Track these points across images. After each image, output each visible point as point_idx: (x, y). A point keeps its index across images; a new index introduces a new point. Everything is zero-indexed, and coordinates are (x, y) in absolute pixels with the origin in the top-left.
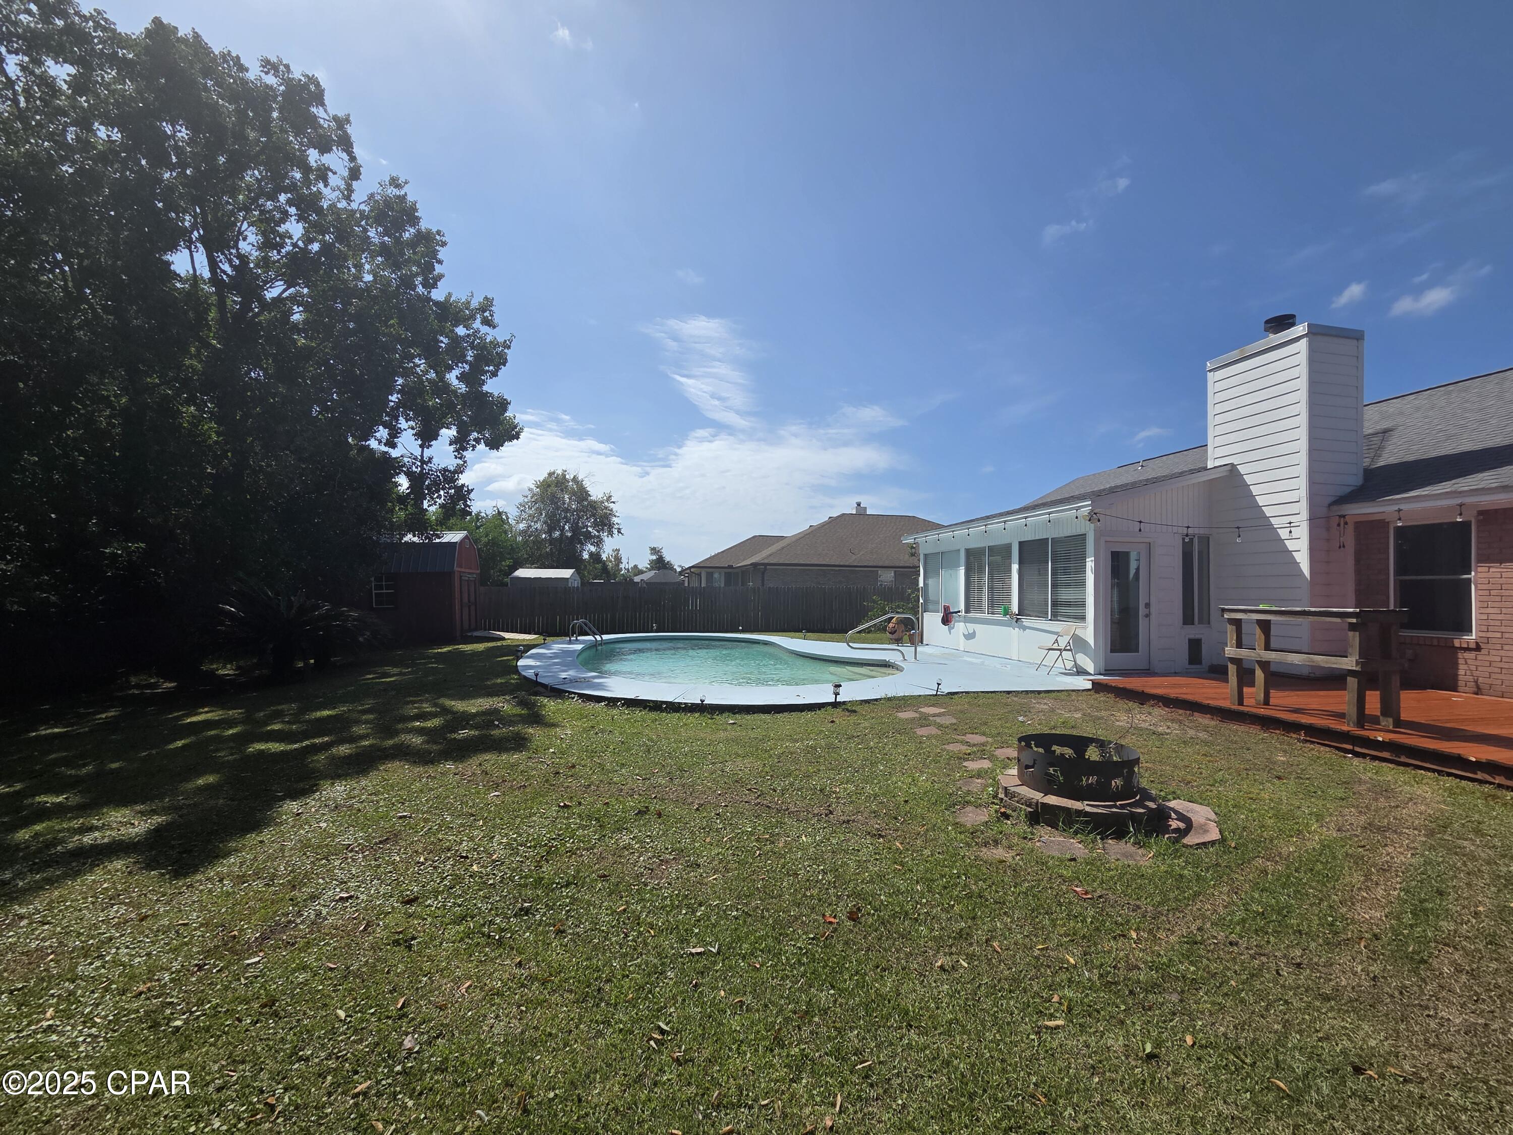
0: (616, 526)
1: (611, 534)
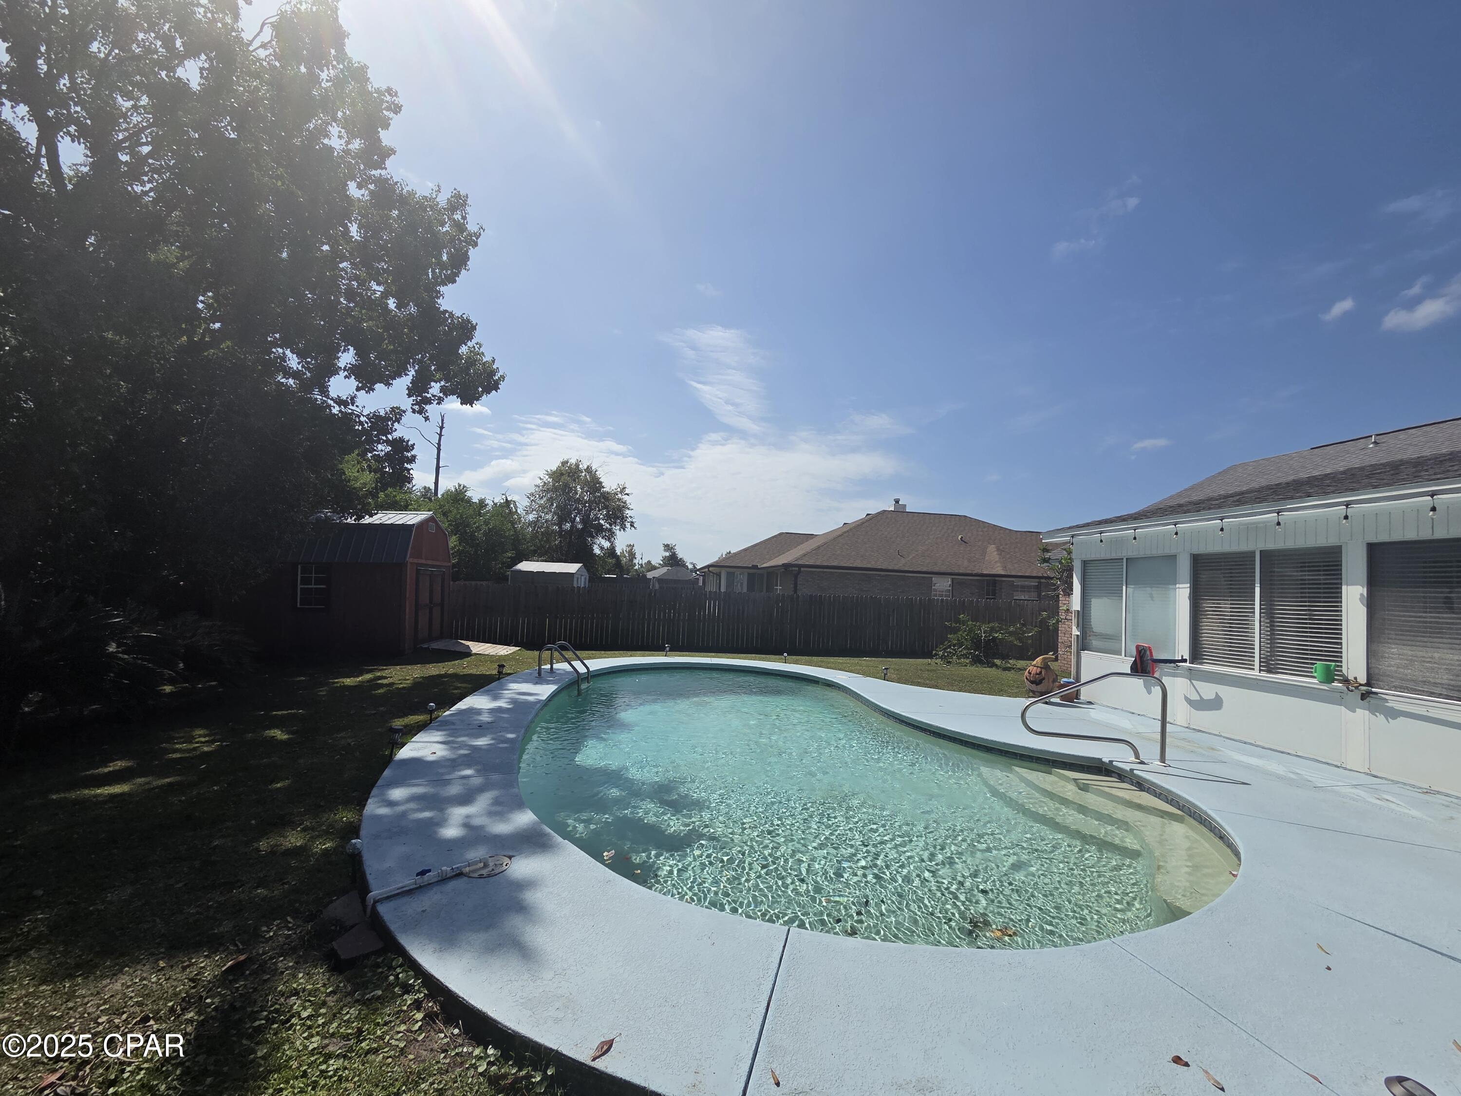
0: (629, 520)
1: (623, 528)
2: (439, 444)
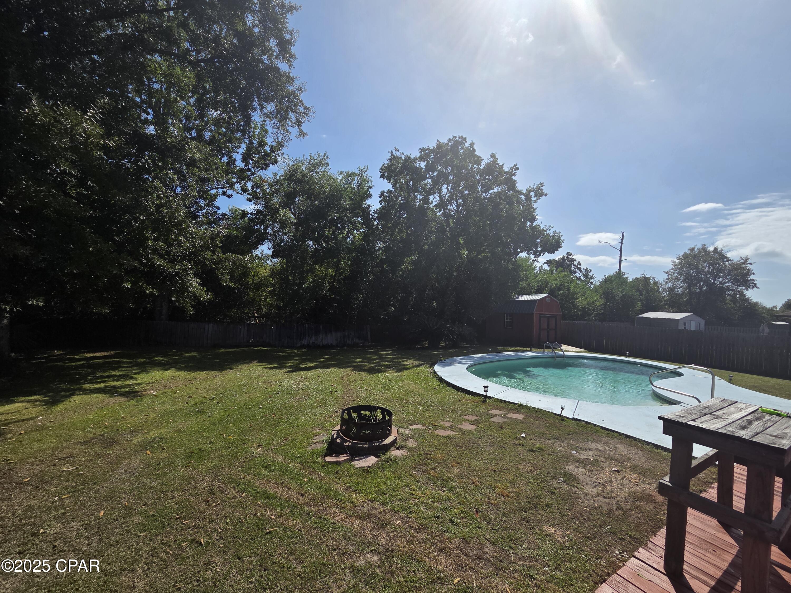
2: (621, 248)
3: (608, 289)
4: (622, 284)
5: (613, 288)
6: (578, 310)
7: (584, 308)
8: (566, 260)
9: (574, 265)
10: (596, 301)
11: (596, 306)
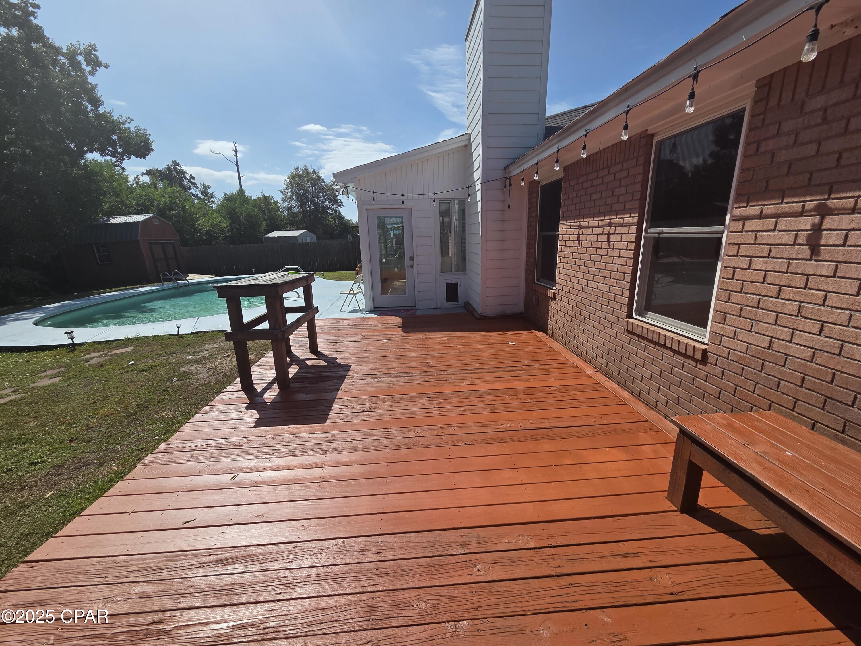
2: (237, 162)
3: (231, 208)
4: (244, 203)
5: (236, 207)
6: (202, 233)
7: (208, 231)
8: (174, 171)
9: (186, 179)
10: (220, 222)
11: (221, 228)
